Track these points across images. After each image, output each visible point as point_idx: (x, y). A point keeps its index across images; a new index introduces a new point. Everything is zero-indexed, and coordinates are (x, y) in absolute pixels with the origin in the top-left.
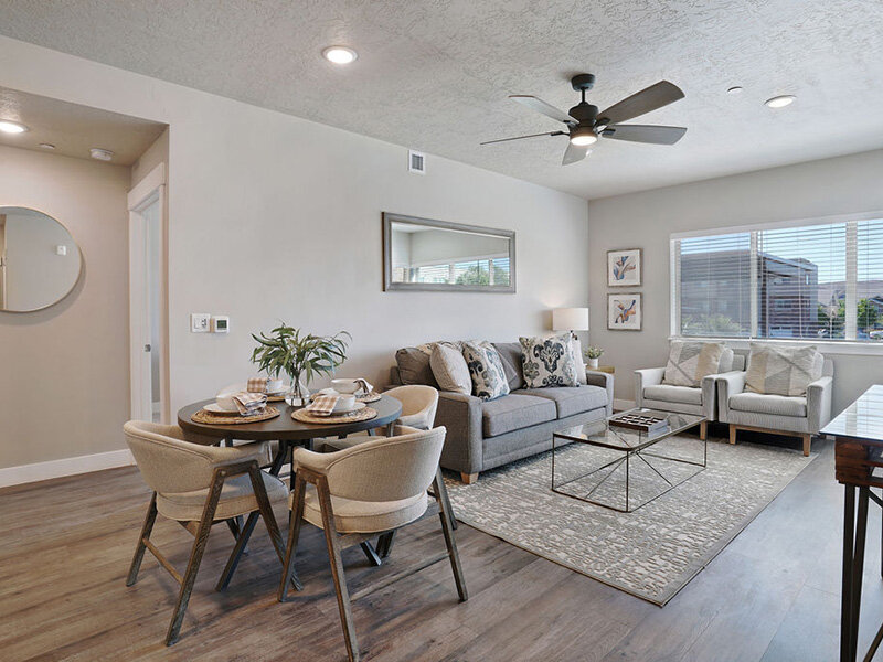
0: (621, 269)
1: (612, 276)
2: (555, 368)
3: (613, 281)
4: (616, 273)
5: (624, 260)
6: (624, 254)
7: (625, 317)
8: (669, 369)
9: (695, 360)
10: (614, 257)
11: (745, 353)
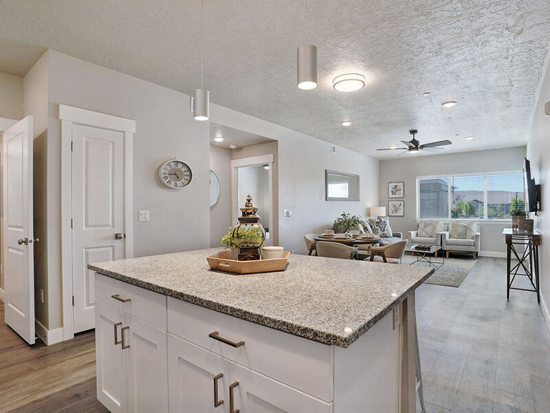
0: (394, 190)
1: (390, 193)
2: (384, 230)
3: (391, 195)
4: (392, 192)
5: (396, 186)
6: (396, 184)
7: (396, 211)
8: (419, 231)
9: (430, 227)
10: (391, 186)
11: (448, 224)
